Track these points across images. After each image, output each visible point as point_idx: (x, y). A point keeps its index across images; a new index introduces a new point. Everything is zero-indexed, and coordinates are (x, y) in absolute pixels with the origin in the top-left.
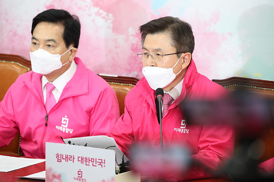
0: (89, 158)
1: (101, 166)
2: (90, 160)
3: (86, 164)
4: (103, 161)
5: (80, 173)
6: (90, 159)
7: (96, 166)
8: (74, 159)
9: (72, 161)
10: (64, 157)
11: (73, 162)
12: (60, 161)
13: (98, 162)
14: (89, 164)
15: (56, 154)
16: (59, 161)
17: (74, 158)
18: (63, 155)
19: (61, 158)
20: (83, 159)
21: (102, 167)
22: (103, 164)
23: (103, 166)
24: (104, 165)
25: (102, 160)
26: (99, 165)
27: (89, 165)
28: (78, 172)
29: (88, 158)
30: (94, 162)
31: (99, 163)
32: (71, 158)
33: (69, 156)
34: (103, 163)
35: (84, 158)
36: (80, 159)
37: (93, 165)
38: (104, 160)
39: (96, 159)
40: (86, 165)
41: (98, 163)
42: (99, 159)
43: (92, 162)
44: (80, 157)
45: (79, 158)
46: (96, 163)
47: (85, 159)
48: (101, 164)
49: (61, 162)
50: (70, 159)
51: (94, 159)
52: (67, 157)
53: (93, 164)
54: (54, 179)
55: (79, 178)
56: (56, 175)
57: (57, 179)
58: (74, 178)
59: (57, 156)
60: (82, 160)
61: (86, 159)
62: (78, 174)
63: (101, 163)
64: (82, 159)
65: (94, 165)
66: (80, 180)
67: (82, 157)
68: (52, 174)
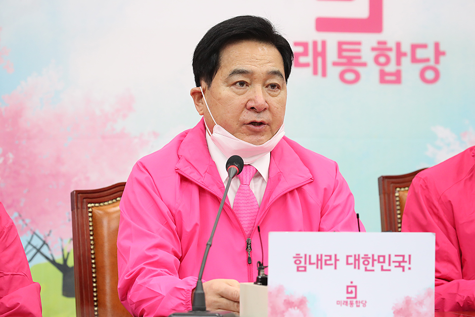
0: (373, 255)
1: (401, 269)
2: (376, 260)
3: (366, 268)
4: (407, 259)
5: (352, 289)
6: (376, 258)
7: (390, 270)
8: (338, 262)
9: (333, 267)
10: (314, 260)
11: (335, 268)
12: (303, 269)
13: (393, 262)
14: (372, 268)
15: (295, 256)
16: (300, 269)
17: (336, 260)
18: (310, 256)
19: (305, 263)
20: (359, 260)
21: (403, 270)
22: (406, 265)
23: (406, 269)
24: (410, 266)
25: (403, 256)
26: (396, 267)
27: (373, 270)
28: (348, 287)
29: (370, 256)
30: (384, 262)
31: (397, 264)
32: (330, 260)
33: (326, 256)
34: (406, 262)
35: (362, 256)
36: (351, 260)
37: (382, 270)
38: (410, 256)
39: (390, 255)
40: (366, 270)
41: (393, 264)
42: (396, 256)
43: (379, 262)
44: (351, 256)
45: (349, 258)
46: (390, 265)
47: (362, 258)
48: (402, 264)
49: (305, 270)
50: (328, 262)
51: (384, 257)
52: (321, 260)
53: (382, 266)
54: (290, 309)
55: (349, 300)
56: (293, 301)
57: (296, 308)
58: (338, 303)
59: (295, 259)
60: (357, 262)
61: (366, 257)
62: (348, 292)
63: (402, 262)
64: (355, 260)
65: (384, 268)
66: (352, 304)
67: (355, 255)
68: (285, 300)
